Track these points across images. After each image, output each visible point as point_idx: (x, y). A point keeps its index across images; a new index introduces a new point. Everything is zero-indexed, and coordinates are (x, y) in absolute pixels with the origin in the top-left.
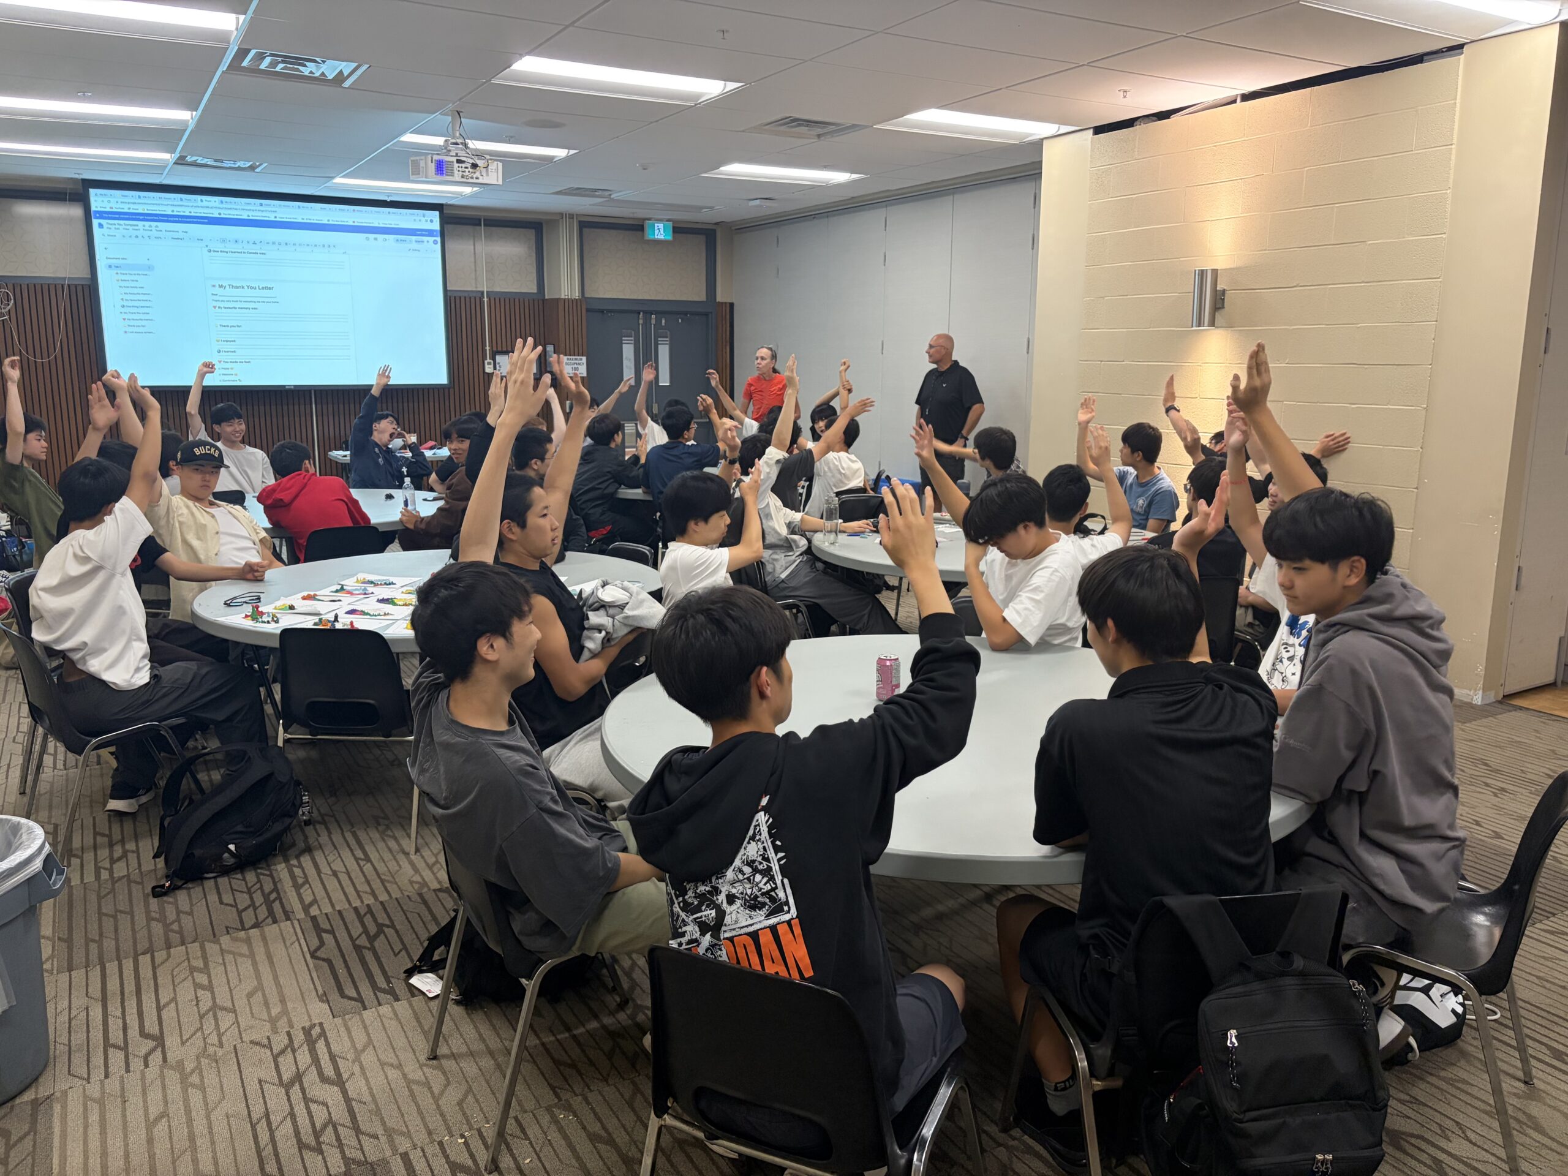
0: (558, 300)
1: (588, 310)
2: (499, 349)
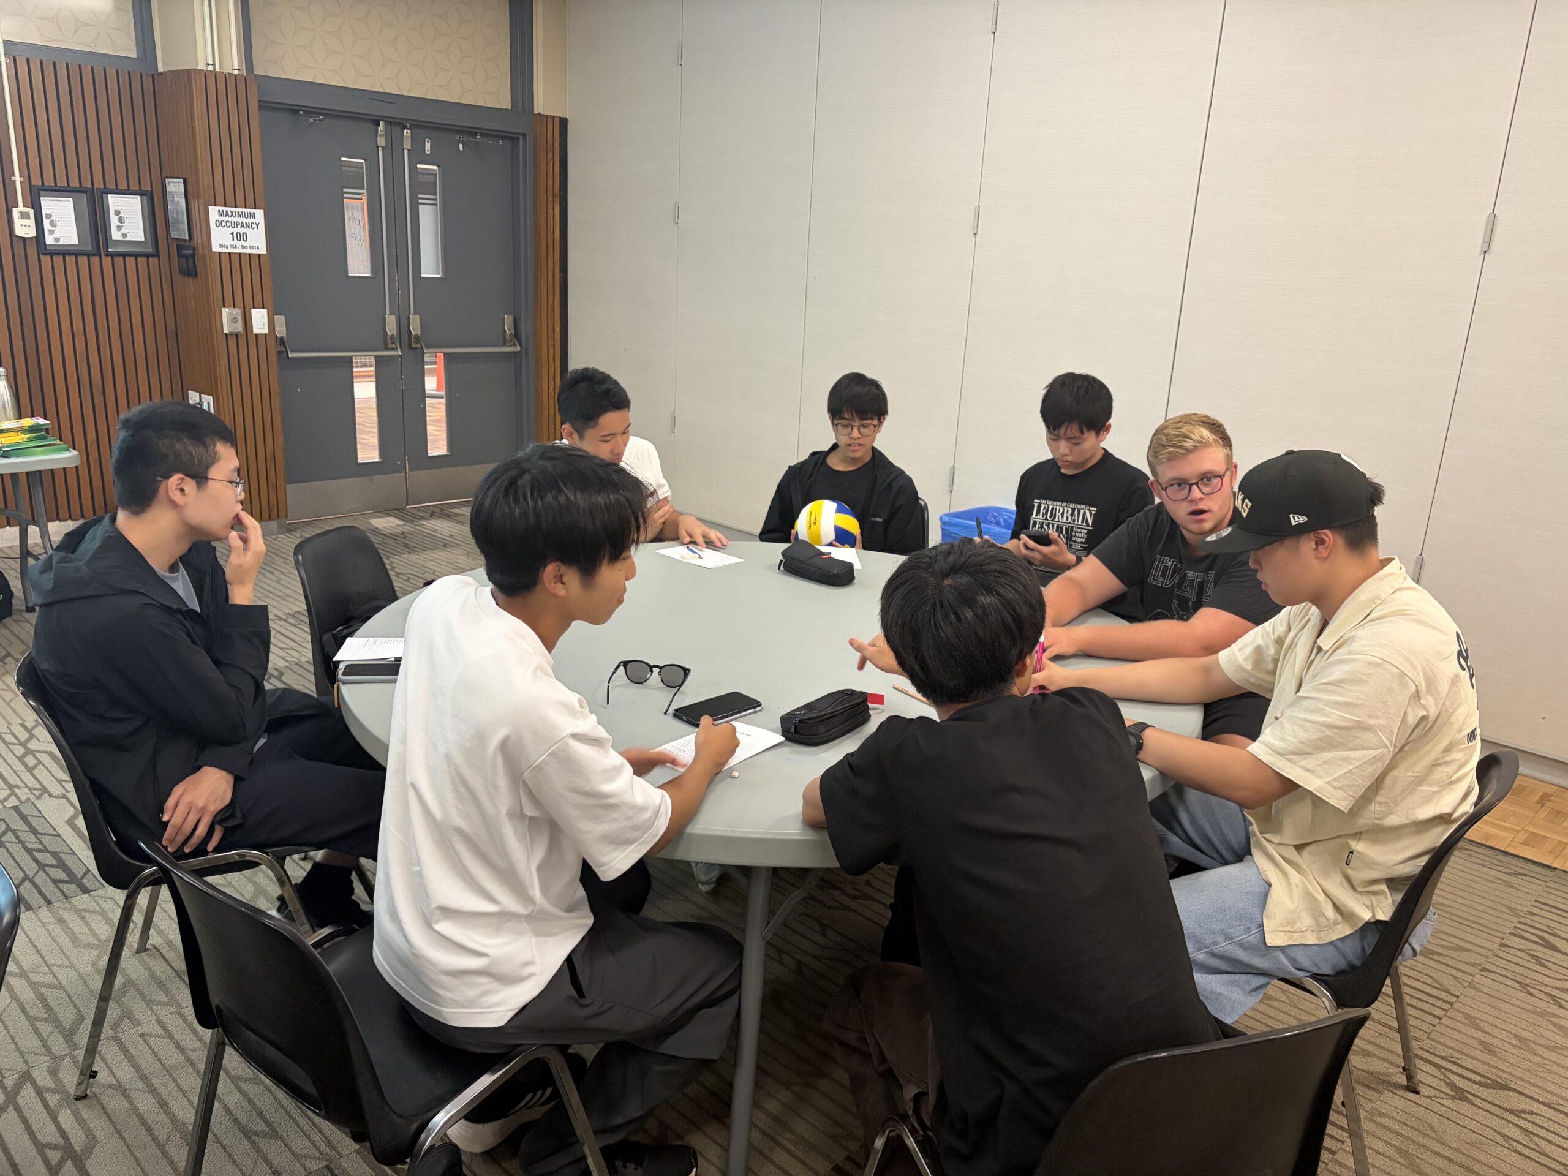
0: (188, 74)
1: (264, 106)
2: (49, 182)
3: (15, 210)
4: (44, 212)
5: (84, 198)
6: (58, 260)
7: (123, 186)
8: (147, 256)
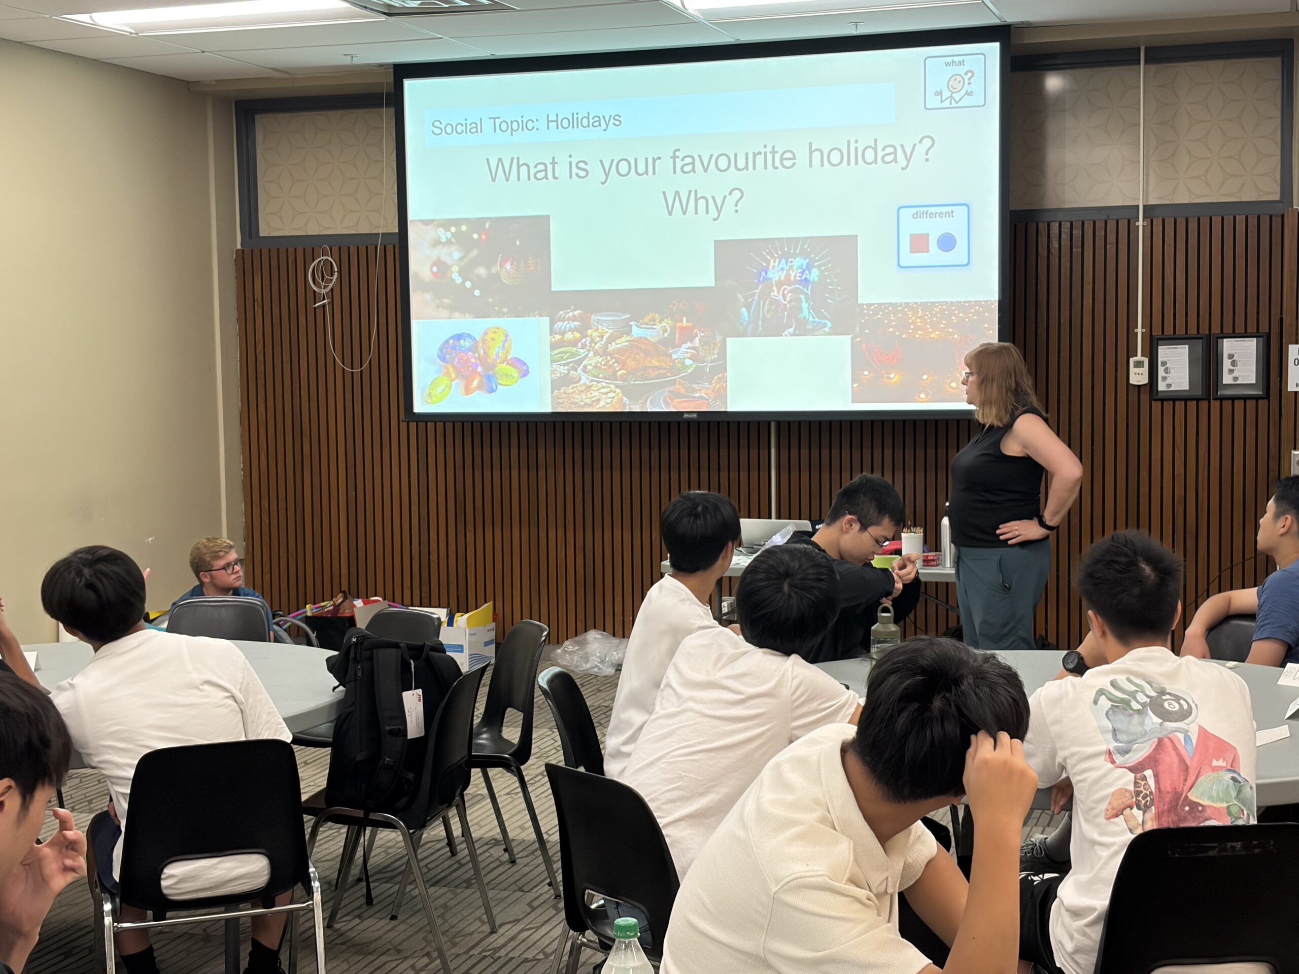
2: (1169, 331)
3: (1132, 360)
4: (1161, 358)
5: (1199, 344)
6: (1168, 405)
7: (1240, 329)
8: (1256, 398)
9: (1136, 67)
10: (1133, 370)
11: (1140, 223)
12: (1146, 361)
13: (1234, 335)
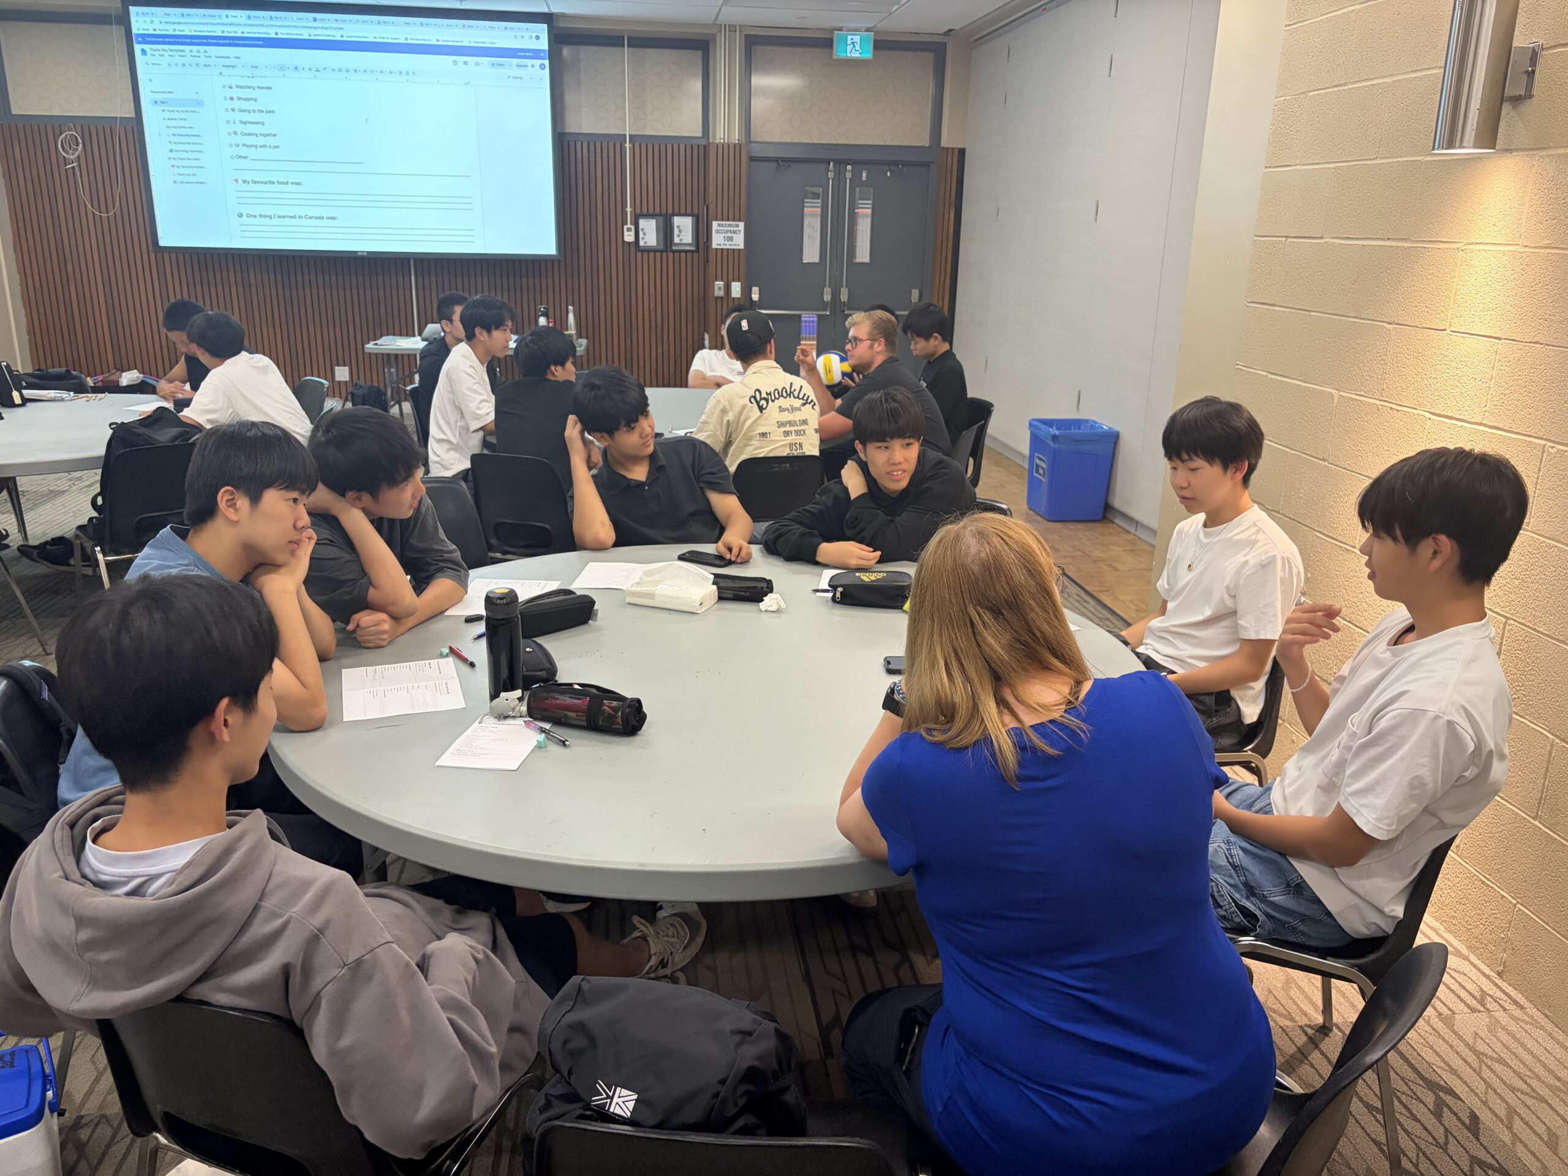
1: (751, 159)
2: (645, 211)
3: (625, 227)
4: (641, 226)
5: (661, 219)
6: (645, 254)
7: (683, 211)
8: (692, 252)
9: (621, 49)
10: (626, 233)
11: (628, 145)
12: (633, 227)
13: (680, 215)
